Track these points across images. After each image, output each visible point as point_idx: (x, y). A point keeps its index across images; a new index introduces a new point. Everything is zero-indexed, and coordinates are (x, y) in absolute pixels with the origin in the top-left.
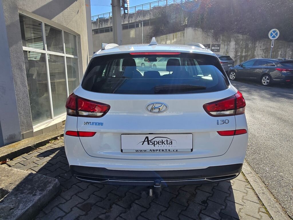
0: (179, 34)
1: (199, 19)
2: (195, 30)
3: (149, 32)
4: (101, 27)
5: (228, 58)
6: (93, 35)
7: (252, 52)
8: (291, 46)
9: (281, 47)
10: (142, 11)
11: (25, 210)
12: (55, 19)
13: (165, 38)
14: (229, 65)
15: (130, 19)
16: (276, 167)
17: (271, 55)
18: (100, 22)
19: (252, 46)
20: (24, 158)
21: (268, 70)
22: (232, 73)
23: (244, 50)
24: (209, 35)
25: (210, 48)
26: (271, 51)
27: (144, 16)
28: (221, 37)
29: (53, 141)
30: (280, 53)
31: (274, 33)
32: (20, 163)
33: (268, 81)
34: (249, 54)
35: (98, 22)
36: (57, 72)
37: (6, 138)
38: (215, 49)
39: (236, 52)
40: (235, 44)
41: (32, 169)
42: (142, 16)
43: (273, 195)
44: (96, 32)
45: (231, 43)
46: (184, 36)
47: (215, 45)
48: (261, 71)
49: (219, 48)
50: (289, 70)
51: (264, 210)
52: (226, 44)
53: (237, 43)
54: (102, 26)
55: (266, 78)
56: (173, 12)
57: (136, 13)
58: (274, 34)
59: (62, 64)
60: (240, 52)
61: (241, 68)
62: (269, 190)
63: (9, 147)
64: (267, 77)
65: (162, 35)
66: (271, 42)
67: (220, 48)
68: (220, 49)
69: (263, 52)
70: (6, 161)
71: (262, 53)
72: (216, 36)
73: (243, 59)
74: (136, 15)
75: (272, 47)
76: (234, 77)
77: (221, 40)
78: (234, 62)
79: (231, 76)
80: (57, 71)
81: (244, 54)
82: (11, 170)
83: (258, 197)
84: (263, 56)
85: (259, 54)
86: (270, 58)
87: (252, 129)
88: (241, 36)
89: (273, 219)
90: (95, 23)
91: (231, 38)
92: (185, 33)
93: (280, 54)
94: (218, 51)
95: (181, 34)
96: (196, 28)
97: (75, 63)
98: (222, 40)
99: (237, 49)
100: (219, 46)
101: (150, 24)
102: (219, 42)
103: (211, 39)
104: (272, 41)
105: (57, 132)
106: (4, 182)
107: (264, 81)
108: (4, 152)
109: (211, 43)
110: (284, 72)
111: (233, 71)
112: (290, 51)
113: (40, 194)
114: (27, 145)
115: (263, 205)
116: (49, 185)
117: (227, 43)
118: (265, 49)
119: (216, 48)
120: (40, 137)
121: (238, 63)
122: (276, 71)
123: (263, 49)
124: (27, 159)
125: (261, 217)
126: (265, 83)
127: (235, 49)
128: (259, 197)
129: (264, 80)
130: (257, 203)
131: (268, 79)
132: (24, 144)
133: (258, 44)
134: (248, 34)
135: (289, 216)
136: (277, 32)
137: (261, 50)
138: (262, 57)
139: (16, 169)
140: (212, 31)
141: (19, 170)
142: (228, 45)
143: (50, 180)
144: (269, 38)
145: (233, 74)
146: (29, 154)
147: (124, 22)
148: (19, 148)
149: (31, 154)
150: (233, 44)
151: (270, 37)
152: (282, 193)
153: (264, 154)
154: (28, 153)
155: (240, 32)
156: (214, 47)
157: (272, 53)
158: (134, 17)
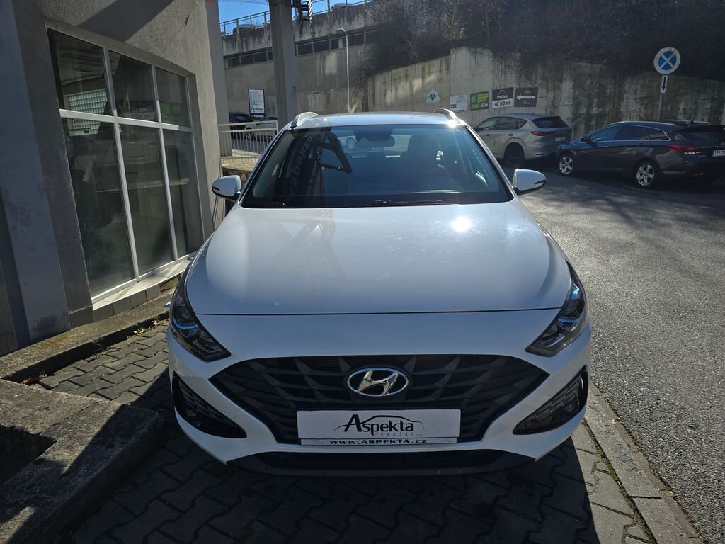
0: (436, 63)
1: (485, 27)
2: (475, 53)
3: (363, 60)
4: (245, 50)
5: (556, 121)
6: (226, 69)
7: (615, 106)
8: (710, 88)
9: (684, 92)
10: (345, 7)
11: (93, 476)
12: (134, 41)
13: (402, 75)
14: (558, 139)
15: (316, 28)
16: (646, 378)
17: (662, 111)
18: (241, 38)
19: (615, 91)
20: (78, 369)
21: (651, 149)
22: (564, 158)
23: (595, 100)
24: (510, 64)
25: (511, 97)
26: (660, 102)
27: (350, 20)
28: (540, 70)
29: (143, 331)
30: (682, 106)
31: (667, 58)
32: (71, 381)
33: (652, 176)
34: (607, 110)
35: (238, 36)
36: (141, 163)
37: (36, 326)
38: (526, 100)
39: (577, 105)
40: (574, 85)
41: (98, 394)
42: (345, 19)
43: (633, 438)
44: (233, 61)
45: (563, 84)
46: (448, 68)
47: (526, 89)
48: (635, 153)
49: (533, 97)
50: (701, 150)
51: (604, 467)
52: (551, 86)
53: (578, 85)
54: (247, 48)
55: (645, 169)
56: (422, 8)
57: (329, 12)
58: (667, 61)
59: (153, 144)
60: (586, 107)
61: (586, 146)
62: (625, 427)
63: (44, 346)
64: (649, 167)
65: (394, 68)
66: (661, 80)
67: (536, 98)
68: (538, 99)
69: (642, 105)
70: (38, 377)
71: (639, 106)
72: (526, 68)
73: (593, 123)
74: (330, 19)
75: (662, 91)
76: (569, 168)
77: (538, 77)
78: (570, 131)
79: (563, 165)
80: (140, 161)
81: (595, 111)
82: (54, 396)
83: (596, 441)
84: (642, 115)
85: (632, 111)
86: (658, 119)
87: (600, 291)
88: (586, 67)
89: (621, 483)
90: (229, 39)
91: (563, 73)
92: (452, 61)
93: (684, 109)
94: (533, 103)
95: (441, 65)
96: (479, 50)
97: (184, 142)
98: (542, 78)
99: (578, 98)
100: (534, 91)
101: (365, 39)
102: (535, 83)
103: (514, 75)
104: (663, 77)
105: (150, 310)
106: (41, 421)
107: (642, 177)
108: (32, 357)
109: (515, 86)
110: (690, 153)
111: (567, 153)
112: (707, 101)
113: (122, 443)
114: (84, 341)
115: (605, 456)
116: (142, 424)
117: (554, 85)
118: (645, 97)
119: (527, 97)
120: (113, 322)
121: (582, 133)
122: (671, 151)
123: (640, 98)
124: (86, 373)
125: (598, 480)
126: (643, 180)
127: (574, 100)
128: (598, 439)
129: (641, 174)
130: (592, 453)
131: (651, 172)
132: (77, 338)
133: (628, 85)
134: (605, 61)
135: (661, 479)
136: (675, 56)
137: (635, 99)
138: (640, 117)
139: (63, 394)
140: (518, 55)
141: (70, 395)
142: (557, 89)
143: (143, 414)
144: (655, 70)
145: (568, 160)
146: (88, 361)
147: (301, 37)
148: (65, 348)
149: (93, 359)
150: (567, 86)
151: (659, 69)
152: (654, 432)
153: (623, 349)
154: (87, 359)
155: (586, 55)
156: (522, 95)
157: (662, 106)
158: (325, 23)
